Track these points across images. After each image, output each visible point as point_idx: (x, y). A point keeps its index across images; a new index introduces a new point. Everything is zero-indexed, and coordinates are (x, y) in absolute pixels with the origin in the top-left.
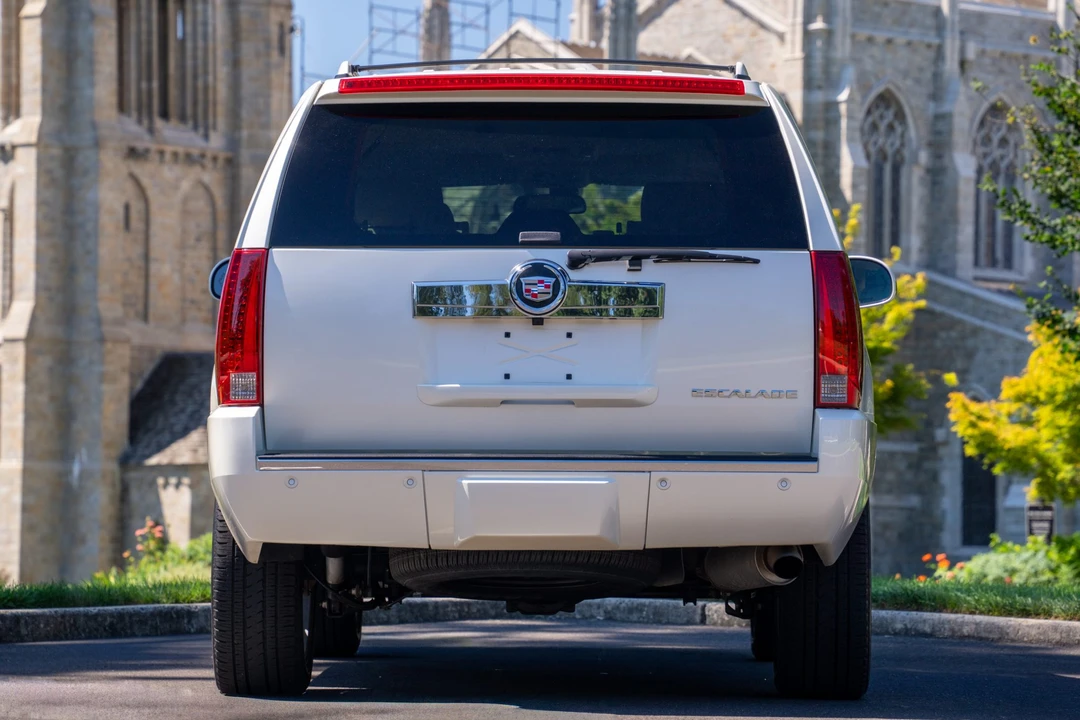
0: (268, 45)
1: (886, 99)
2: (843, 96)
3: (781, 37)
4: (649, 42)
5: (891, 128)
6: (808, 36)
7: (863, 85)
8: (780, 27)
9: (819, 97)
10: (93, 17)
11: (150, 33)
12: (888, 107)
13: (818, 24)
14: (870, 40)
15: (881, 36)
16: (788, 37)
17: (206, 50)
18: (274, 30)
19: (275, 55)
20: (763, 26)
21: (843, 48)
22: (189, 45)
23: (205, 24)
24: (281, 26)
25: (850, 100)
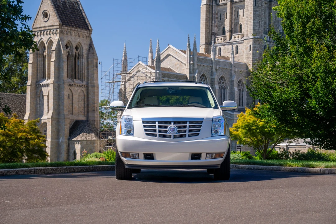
0: (94, 66)
1: (203, 76)
2: (196, 75)
3: (185, 65)
4: (163, 65)
5: (204, 80)
6: (190, 64)
7: (199, 73)
8: (185, 63)
9: (192, 75)
10: (63, 61)
11: (73, 64)
12: (204, 77)
13: (192, 62)
14: (200, 65)
15: (202, 65)
16: (186, 65)
17: (83, 67)
18: (95, 63)
19: (95, 68)
20: (182, 63)
21: (196, 67)
22: (80, 66)
23: (83, 62)
24: (96, 63)
25: (197, 76)
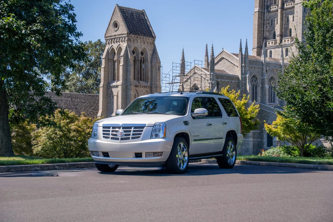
0: (157, 69)
1: (254, 76)
2: (247, 76)
3: (237, 67)
4: (217, 67)
5: (255, 81)
6: (242, 67)
7: (250, 74)
8: (237, 65)
9: (244, 76)
10: (130, 65)
11: (139, 68)
12: (254, 78)
13: (243, 65)
14: (252, 67)
15: (253, 67)
16: (239, 67)
17: (147, 70)
18: (158, 66)
19: (158, 70)
20: (234, 65)
21: (247, 68)
22: (145, 69)
23: (147, 66)
24: (159, 66)
25: (248, 76)
